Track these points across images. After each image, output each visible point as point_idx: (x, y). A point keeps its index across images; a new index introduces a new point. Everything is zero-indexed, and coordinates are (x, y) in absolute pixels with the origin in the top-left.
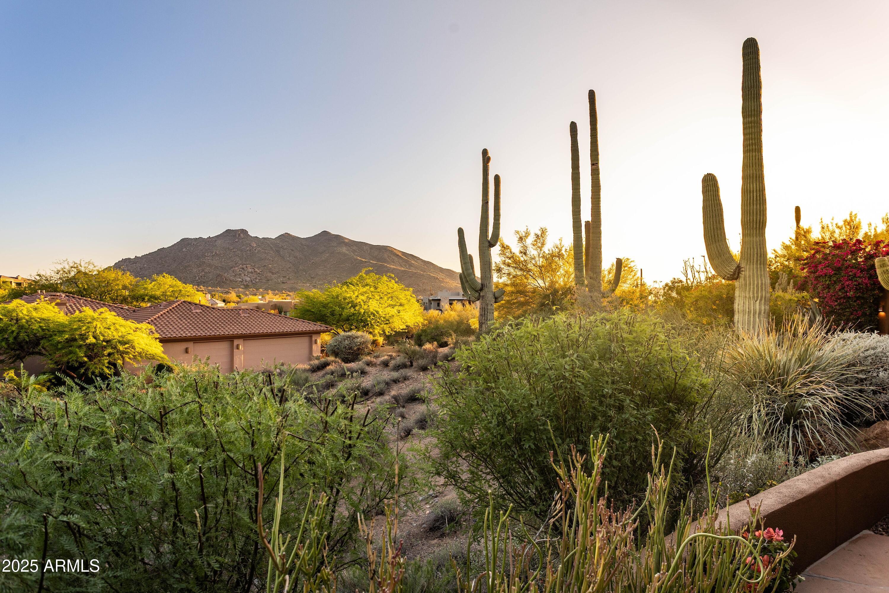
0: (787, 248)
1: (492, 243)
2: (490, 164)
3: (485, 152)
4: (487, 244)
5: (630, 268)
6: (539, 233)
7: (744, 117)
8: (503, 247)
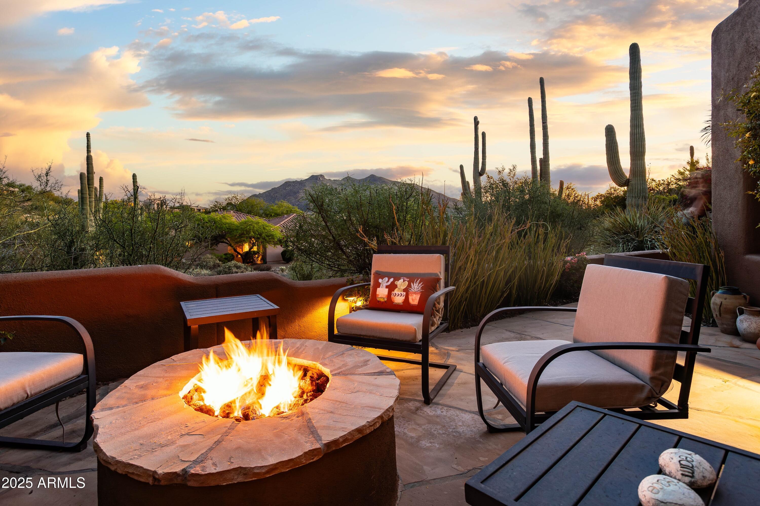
0: (681, 173)
1: (482, 173)
2: (479, 126)
3: (476, 118)
4: (478, 174)
5: (572, 189)
6: (512, 168)
7: (631, 90)
8: (489, 177)
